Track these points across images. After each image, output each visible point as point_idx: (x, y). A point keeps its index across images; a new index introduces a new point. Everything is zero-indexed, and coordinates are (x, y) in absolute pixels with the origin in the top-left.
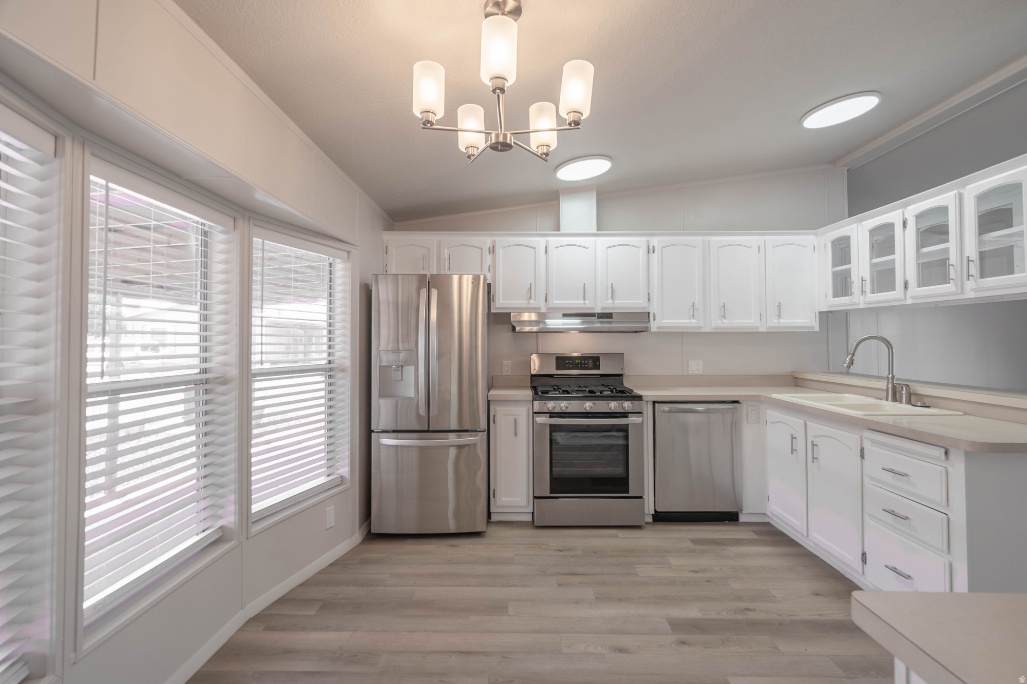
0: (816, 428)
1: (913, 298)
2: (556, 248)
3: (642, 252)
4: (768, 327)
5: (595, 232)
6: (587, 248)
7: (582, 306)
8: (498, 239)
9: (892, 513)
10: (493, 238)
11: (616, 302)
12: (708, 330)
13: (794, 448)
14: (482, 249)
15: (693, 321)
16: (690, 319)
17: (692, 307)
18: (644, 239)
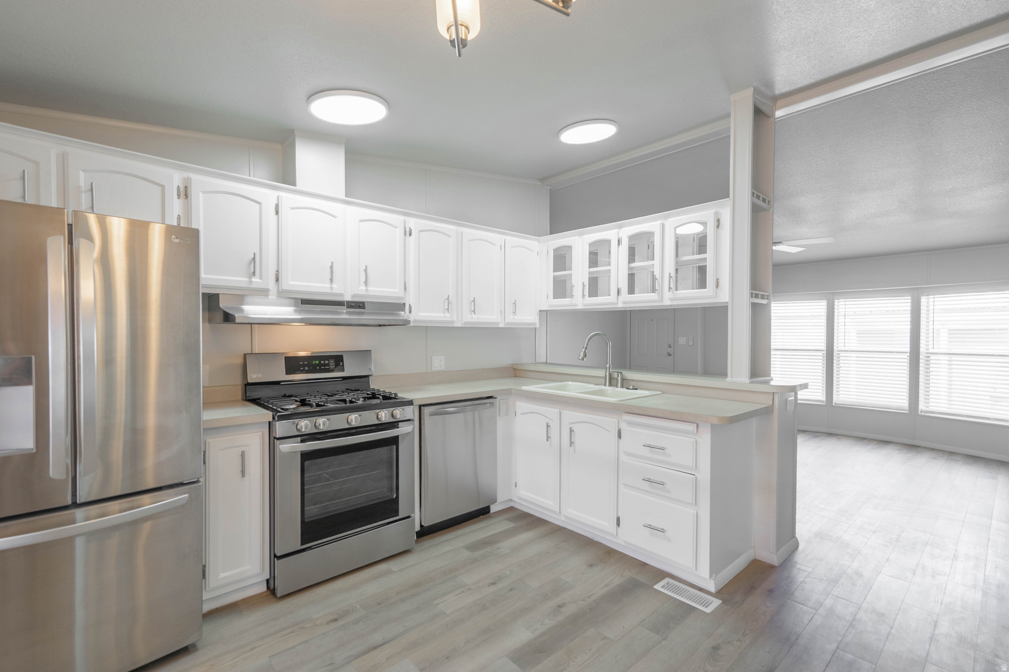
0: (571, 415)
1: (624, 303)
2: (292, 209)
3: (399, 232)
4: (506, 323)
5: (343, 197)
6: (335, 217)
7: (329, 291)
8: (194, 177)
9: (649, 480)
10: (186, 175)
11: (370, 288)
12: (459, 325)
13: (549, 436)
14: (163, 187)
15: (447, 315)
16: (444, 313)
17: (447, 301)
18: (401, 218)
